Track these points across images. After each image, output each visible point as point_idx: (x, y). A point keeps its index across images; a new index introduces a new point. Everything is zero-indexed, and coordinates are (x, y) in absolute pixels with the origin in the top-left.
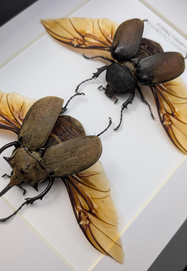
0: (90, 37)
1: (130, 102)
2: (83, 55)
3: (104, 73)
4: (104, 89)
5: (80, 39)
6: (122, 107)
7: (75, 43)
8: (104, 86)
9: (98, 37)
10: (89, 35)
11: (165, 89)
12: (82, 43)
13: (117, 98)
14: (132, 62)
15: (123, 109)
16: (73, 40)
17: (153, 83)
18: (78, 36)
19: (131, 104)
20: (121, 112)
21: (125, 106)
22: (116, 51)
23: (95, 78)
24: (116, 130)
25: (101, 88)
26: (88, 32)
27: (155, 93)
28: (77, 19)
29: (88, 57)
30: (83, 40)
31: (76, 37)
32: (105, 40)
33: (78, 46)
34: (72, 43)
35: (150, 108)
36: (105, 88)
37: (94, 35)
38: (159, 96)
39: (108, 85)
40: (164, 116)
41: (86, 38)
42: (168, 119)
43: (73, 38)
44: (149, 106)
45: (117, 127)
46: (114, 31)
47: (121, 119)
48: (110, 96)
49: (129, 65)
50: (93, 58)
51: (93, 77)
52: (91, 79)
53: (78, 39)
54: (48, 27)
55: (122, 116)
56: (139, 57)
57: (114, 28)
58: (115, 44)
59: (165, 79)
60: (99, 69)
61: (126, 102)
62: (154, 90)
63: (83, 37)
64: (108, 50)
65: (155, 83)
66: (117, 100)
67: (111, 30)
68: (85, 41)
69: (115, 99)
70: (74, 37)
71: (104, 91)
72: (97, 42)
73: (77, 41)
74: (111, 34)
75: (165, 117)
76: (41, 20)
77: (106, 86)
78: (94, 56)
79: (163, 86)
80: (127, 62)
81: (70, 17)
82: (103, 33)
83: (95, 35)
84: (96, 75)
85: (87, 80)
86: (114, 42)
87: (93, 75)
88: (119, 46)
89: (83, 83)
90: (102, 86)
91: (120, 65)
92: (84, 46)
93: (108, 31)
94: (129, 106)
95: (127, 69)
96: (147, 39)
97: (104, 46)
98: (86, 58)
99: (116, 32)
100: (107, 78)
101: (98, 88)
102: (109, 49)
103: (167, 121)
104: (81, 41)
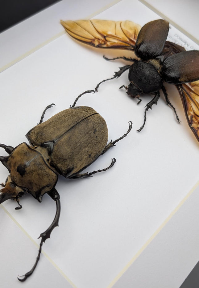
0: (111, 38)
1: (155, 102)
2: (104, 56)
3: (127, 72)
4: (126, 88)
5: (102, 39)
6: (146, 107)
7: (96, 43)
8: (127, 85)
9: (120, 38)
10: (111, 36)
11: (193, 89)
12: (103, 43)
13: (140, 98)
14: (157, 59)
15: (147, 109)
16: (94, 40)
17: (180, 82)
18: (99, 36)
19: (156, 104)
20: (144, 113)
21: (149, 106)
22: (140, 49)
23: (117, 77)
24: (139, 131)
25: (124, 87)
26: (110, 33)
27: (182, 93)
28: (98, 21)
29: (109, 58)
30: (105, 41)
31: (97, 38)
32: (128, 40)
33: (99, 46)
34: (92, 43)
35: (175, 112)
36: (128, 87)
37: (116, 36)
38: (187, 97)
39: (131, 84)
40: (192, 118)
41: (107, 38)
42: (196, 121)
43: (93, 38)
44: (174, 109)
45: (141, 128)
46: (138, 31)
47: (145, 120)
48: (133, 95)
49: (154, 62)
50: (114, 59)
51: (115, 76)
52: (112, 79)
53: (99, 39)
54: (67, 27)
55: (145, 117)
56: (165, 55)
57: (137, 30)
58: (139, 42)
59: (193, 77)
60: (121, 69)
61: (151, 102)
62: (181, 90)
63: (105, 37)
64: (131, 50)
65: (183, 82)
66: (141, 100)
67: (134, 31)
68: (107, 41)
69: (138, 99)
70: (95, 37)
71: (127, 91)
72: (120, 42)
73: (98, 41)
74: (134, 34)
75: (194, 119)
76: (61, 20)
77: (129, 85)
78: (116, 57)
79: (190, 87)
80: (152, 60)
81: (92, 19)
82: (125, 33)
83: (118, 36)
84: (118, 75)
85: (108, 80)
86: (137, 41)
87: (115, 74)
88: (143, 43)
89: (103, 82)
90: (124, 86)
91: (145, 63)
92: (105, 46)
93: (131, 32)
94: (154, 106)
95: (153, 66)
96: (172, 43)
97: (127, 45)
98: (107, 59)
99: (140, 31)
100: (130, 77)
101: (121, 88)
102: (133, 48)
103: (195, 123)
104: (102, 41)
